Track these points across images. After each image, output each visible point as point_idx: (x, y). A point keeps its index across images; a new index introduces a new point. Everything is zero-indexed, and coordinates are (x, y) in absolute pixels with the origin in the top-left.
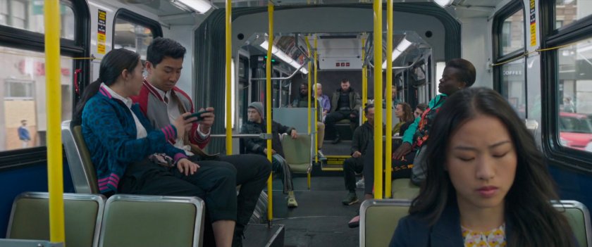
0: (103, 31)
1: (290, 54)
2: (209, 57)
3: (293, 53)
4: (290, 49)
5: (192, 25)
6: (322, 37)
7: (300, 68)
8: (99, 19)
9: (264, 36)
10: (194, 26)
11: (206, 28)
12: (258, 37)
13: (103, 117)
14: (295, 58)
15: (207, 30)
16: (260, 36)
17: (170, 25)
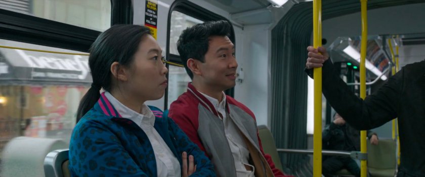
0: (154, 23)
1: (372, 61)
2: (288, 64)
3: (375, 60)
4: (372, 56)
5: (269, 23)
6: (405, 43)
7: (382, 76)
8: (147, 9)
9: (348, 41)
10: (270, 25)
11: (285, 32)
12: (341, 42)
13: (101, 154)
14: (376, 65)
15: (287, 34)
16: (344, 41)
17: (244, 25)
